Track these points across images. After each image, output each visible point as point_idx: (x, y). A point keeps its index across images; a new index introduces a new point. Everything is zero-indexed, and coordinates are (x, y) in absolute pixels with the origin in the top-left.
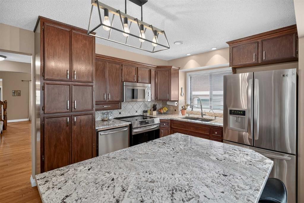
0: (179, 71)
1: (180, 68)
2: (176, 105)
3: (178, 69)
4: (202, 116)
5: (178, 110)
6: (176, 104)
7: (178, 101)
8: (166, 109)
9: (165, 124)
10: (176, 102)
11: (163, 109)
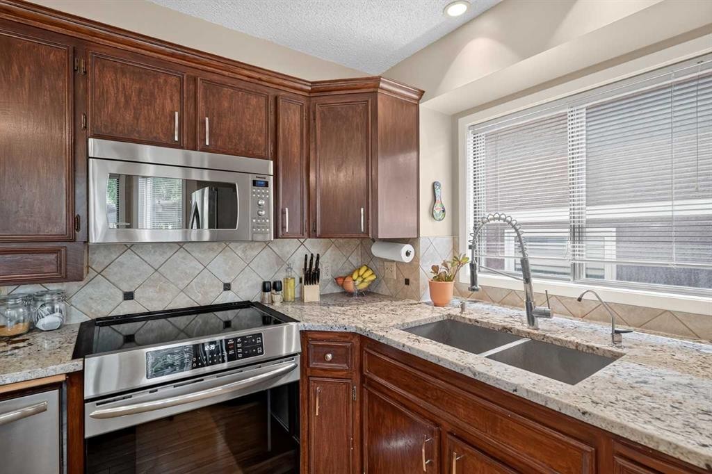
0: (420, 105)
1: (424, 92)
2: (407, 260)
3: (416, 96)
4: (531, 320)
5: (417, 279)
6: (408, 254)
7: (413, 241)
8: (369, 277)
9: (329, 356)
10: (408, 247)
11: (355, 276)
